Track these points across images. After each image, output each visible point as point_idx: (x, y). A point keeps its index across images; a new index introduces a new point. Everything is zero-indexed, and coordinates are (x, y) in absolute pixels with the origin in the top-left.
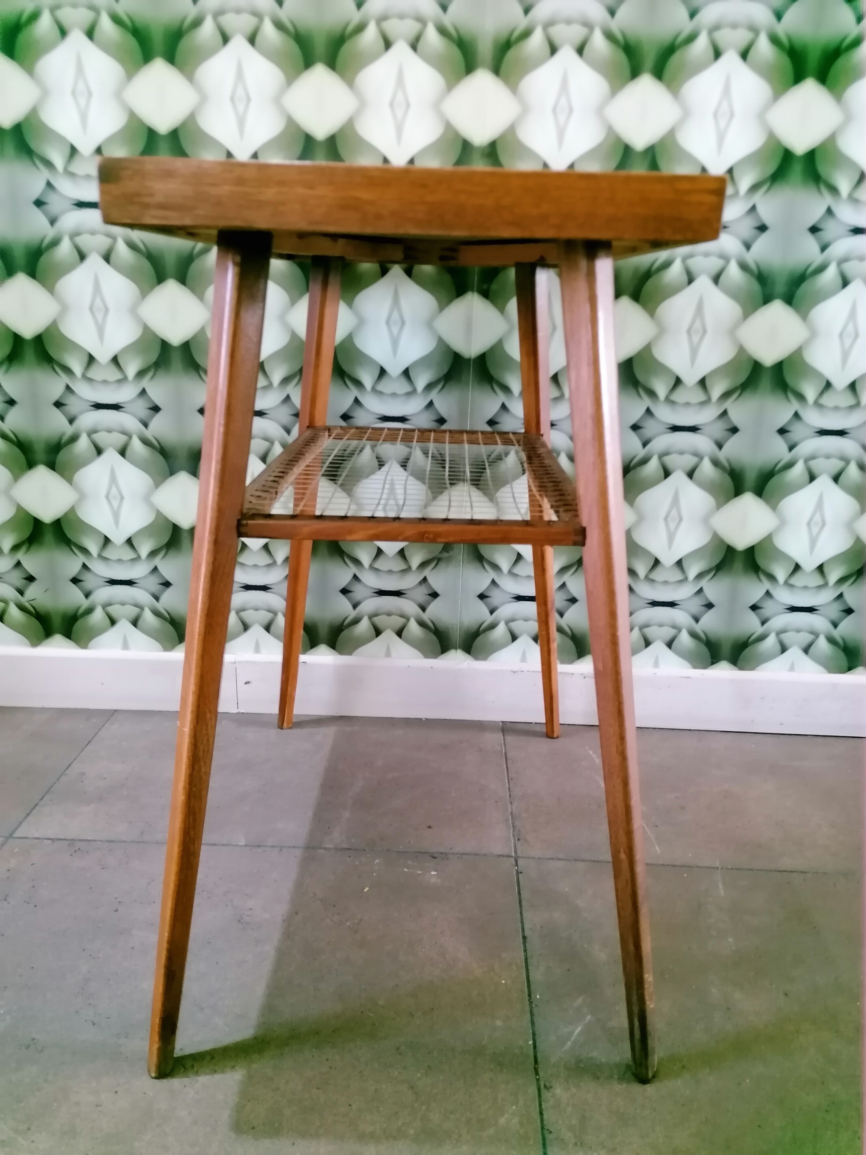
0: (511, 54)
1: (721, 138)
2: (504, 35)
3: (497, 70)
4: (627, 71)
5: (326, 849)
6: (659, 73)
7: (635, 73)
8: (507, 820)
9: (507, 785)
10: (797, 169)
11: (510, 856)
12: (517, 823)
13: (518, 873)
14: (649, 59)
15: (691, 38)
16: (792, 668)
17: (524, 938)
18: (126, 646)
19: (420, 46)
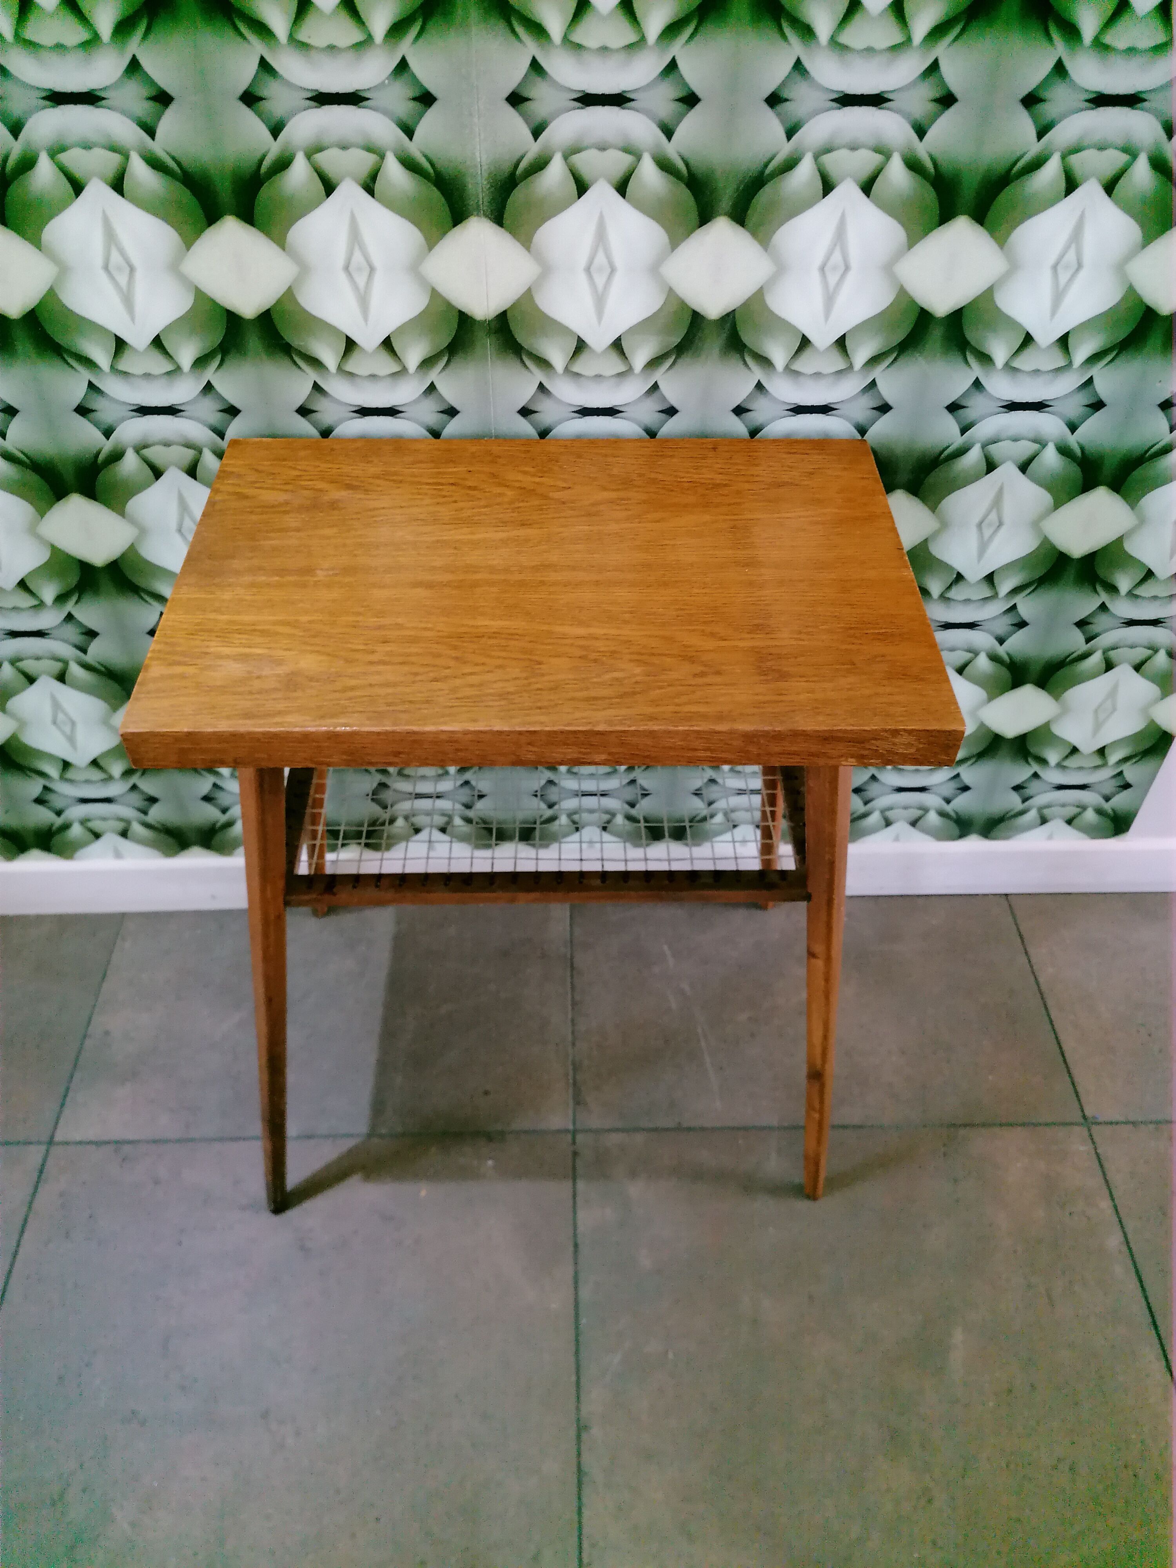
0: (518, 195)
1: (830, 300)
2: (507, 167)
3: (498, 219)
4: (694, 216)
5: (381, 1136)
6: (739, 217)
7: (704, 218)
8: (567, 1075)
9: (570, 1016)
10: (936, 334)
11: (567, 1131)
12: (578, 1077)
13: (575, 1154)
14: (726, 202)
15: (790, 165)
16: (897, 839)
17: (576, 1246)
18: (118, 855)
19: (378, 187)
